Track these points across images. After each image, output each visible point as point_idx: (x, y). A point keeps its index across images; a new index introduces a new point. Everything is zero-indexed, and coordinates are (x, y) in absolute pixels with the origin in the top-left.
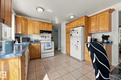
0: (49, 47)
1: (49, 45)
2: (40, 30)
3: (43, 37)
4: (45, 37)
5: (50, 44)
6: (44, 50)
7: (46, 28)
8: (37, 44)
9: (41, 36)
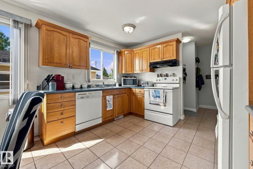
0: (158, 98)
1: (158, 95)
2: (151, 62)
3: (161, 75)
4: (167, 75)
5: (159, 92)
6: (150, 103)
7: (161, 56)
8: (140, 90)
9: (158, 75)
